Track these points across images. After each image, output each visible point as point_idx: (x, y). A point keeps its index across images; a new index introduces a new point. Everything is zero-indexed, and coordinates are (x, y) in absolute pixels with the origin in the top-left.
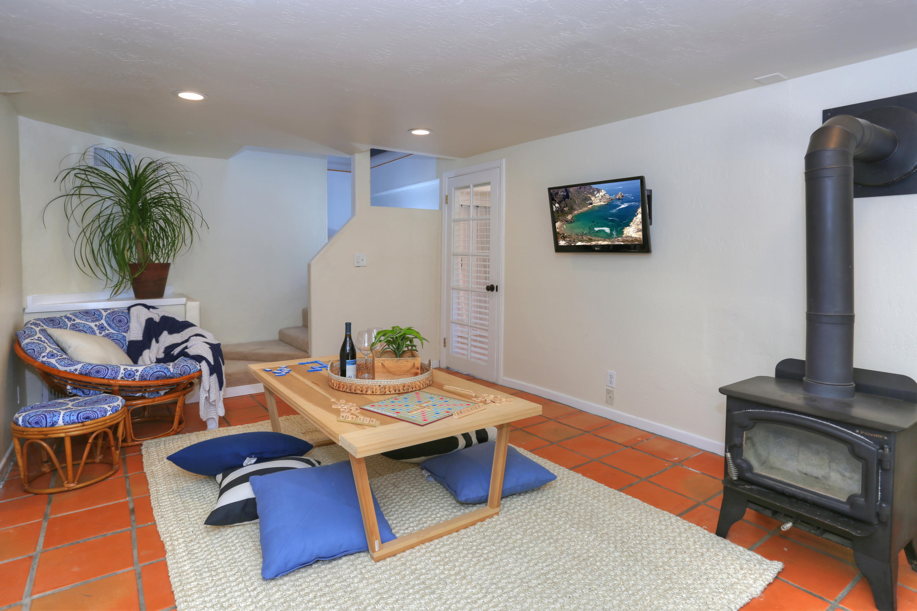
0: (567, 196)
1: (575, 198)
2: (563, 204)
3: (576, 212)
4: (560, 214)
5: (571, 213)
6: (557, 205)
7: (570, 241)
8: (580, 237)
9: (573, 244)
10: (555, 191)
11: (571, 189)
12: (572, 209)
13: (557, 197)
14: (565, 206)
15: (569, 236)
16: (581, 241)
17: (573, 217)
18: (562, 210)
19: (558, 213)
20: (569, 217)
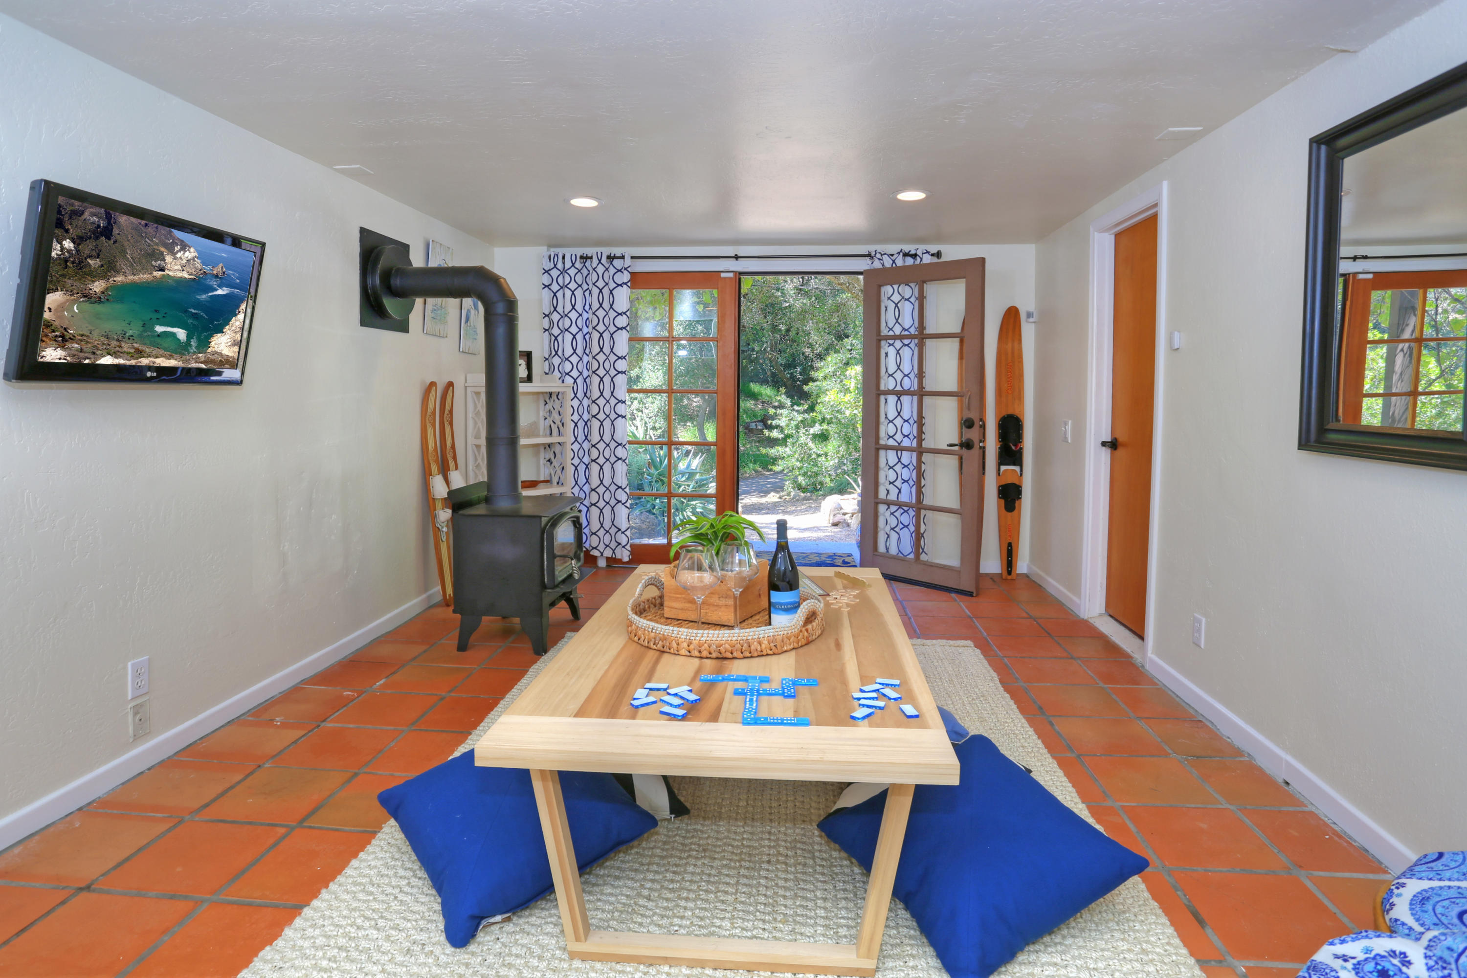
0: (107, 232)
1: (126, 244)
2: (87, 247)
3: (119, 279)
4: (70, 271)
5: (105, 277)
6: (68, 244)
7: (81, 351)
8: (114, 343)
9: (87, 361)
10: (72, 205)
11: (123, 220)
12: (109, 268)
13: (74, 222)
14: (94, 253)
15: (83, 338)
16: (115, 354)
17: (107, 289)
18: (81, 262)
19: (66, 267)
20: (98, 286)
